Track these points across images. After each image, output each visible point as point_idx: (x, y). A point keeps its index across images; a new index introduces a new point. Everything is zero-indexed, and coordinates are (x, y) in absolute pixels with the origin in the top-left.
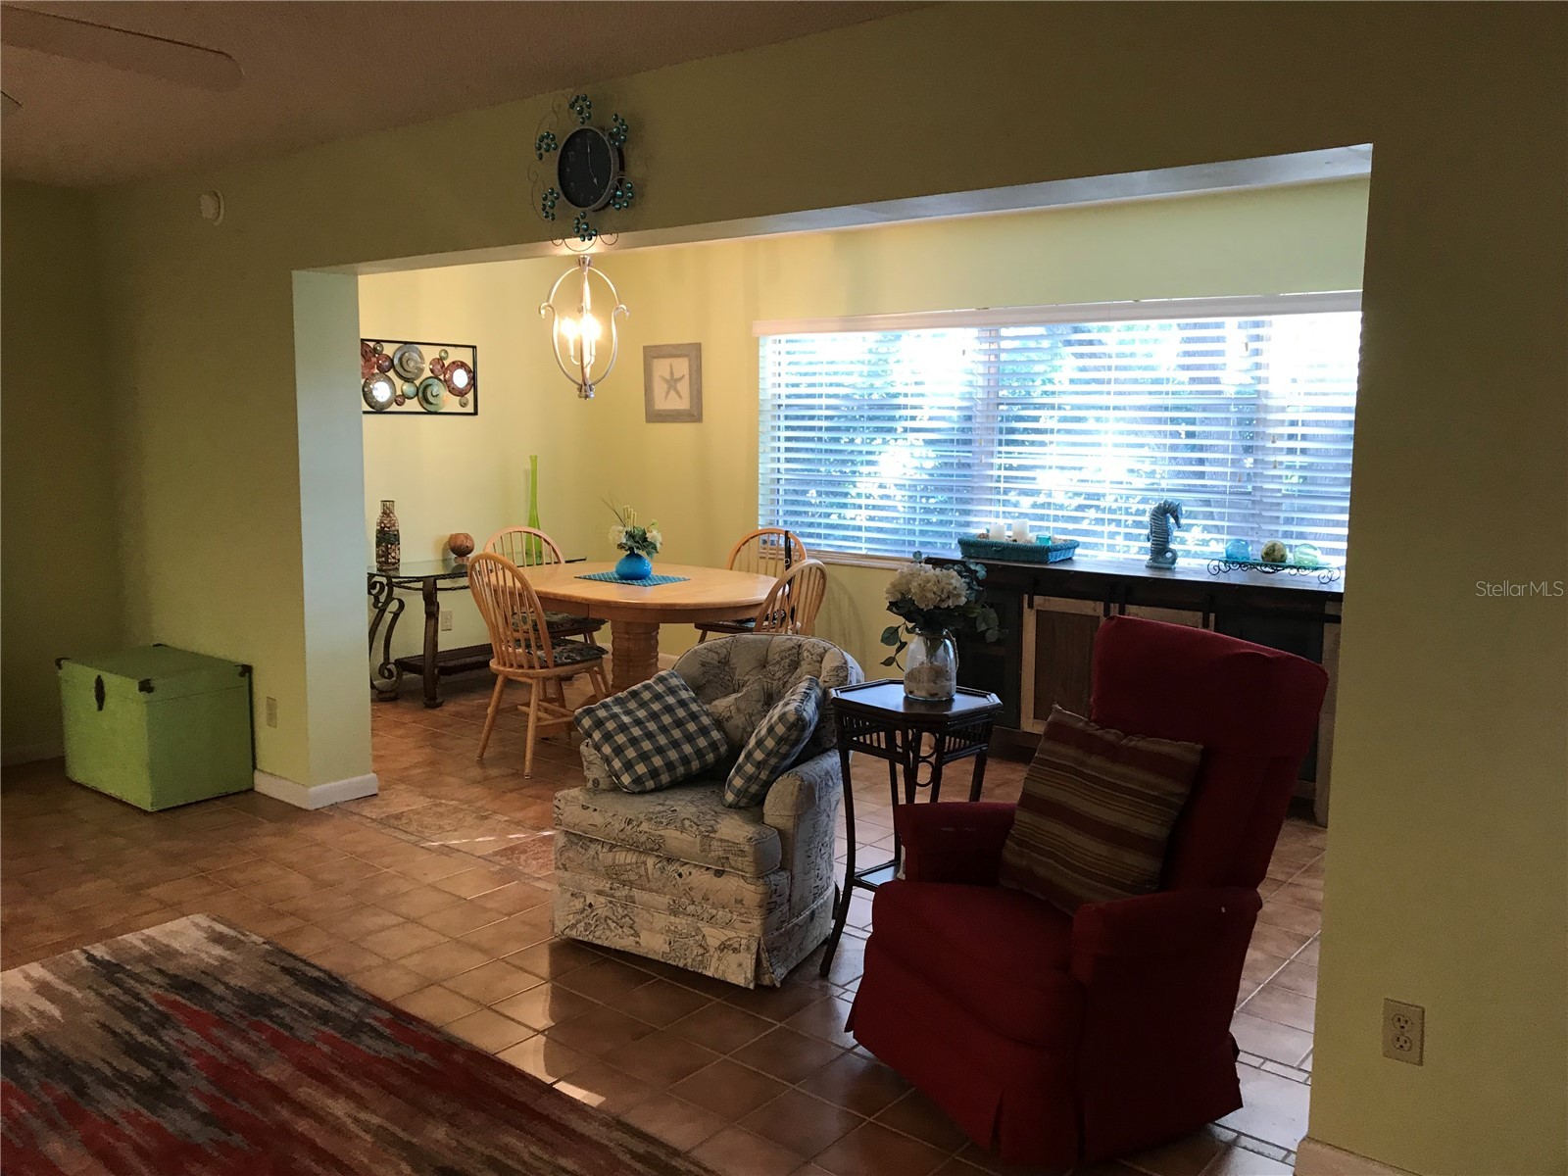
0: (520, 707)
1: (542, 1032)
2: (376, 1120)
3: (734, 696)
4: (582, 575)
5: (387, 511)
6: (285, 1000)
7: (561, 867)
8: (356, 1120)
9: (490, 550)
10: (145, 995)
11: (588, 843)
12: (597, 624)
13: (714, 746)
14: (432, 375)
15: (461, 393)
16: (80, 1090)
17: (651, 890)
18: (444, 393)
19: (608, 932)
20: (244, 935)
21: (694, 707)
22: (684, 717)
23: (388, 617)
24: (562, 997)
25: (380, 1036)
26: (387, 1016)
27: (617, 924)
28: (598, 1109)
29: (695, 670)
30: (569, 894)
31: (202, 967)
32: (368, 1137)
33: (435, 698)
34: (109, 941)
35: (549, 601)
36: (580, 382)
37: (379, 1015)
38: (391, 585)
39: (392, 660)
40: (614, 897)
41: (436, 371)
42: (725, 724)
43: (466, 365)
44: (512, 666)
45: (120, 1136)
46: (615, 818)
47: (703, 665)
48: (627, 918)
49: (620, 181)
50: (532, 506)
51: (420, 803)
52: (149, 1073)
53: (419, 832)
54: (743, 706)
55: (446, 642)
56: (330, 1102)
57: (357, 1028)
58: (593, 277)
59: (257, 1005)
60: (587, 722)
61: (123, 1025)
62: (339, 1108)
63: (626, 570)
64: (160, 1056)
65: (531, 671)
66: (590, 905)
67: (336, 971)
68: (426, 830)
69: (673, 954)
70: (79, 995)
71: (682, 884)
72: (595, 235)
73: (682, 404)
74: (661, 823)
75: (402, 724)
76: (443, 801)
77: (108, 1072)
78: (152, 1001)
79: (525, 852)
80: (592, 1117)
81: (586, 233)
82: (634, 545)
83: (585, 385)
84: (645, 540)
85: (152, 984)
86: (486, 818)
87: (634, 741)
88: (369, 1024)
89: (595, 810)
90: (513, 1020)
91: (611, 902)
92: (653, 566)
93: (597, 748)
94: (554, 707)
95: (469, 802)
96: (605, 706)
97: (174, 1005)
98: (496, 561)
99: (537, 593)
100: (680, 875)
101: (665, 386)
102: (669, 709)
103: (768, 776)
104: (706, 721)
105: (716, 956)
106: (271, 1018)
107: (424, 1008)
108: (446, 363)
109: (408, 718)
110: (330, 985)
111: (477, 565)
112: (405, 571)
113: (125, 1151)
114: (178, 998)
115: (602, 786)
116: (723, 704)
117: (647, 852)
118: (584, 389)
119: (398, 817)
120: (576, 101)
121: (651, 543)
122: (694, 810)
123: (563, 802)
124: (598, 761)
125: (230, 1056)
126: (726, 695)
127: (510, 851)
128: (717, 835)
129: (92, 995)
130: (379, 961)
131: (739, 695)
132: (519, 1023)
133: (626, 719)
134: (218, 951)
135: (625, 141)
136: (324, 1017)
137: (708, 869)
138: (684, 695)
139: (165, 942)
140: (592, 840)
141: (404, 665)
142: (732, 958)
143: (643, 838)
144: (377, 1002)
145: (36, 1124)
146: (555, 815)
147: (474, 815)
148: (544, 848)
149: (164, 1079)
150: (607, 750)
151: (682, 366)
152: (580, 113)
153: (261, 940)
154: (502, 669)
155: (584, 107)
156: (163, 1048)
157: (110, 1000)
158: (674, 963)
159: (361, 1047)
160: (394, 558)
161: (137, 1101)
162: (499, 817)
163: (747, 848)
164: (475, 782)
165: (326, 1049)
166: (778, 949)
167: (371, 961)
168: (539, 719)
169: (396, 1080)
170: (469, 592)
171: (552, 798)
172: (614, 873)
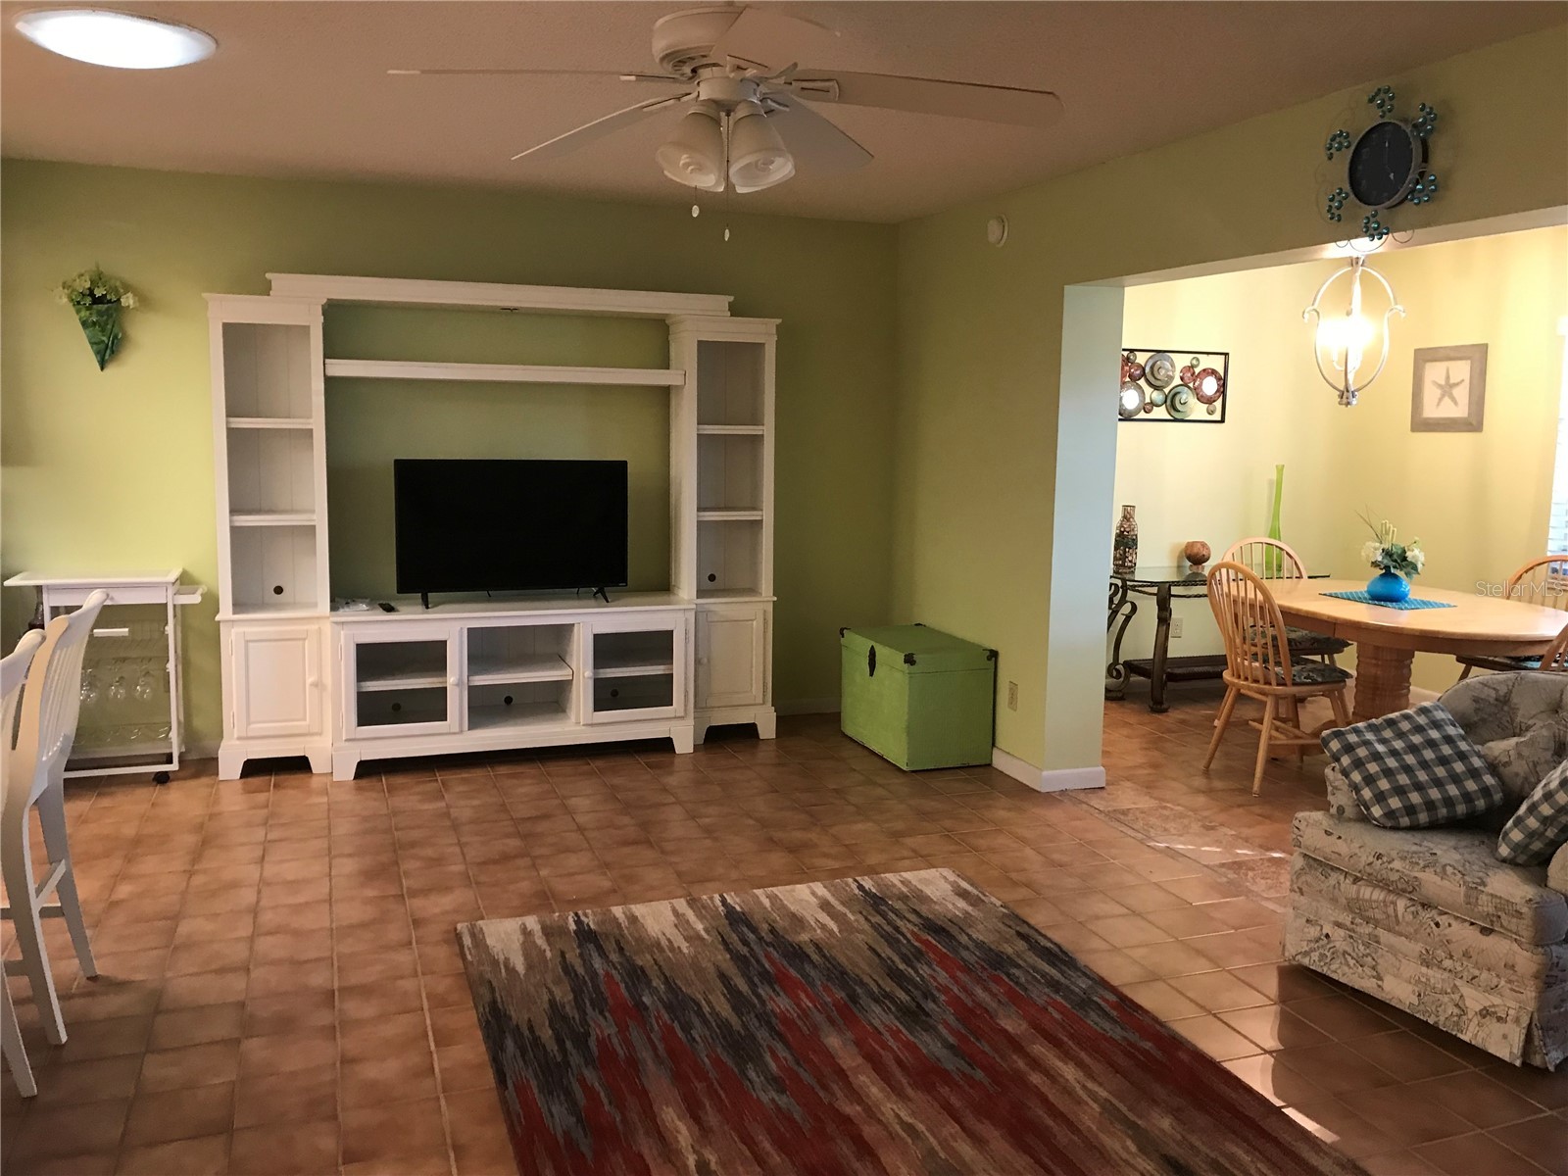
0: (1250, 722)
1: (1270, 1053)
2: (1105, 1094)
3: (1515, 740)
4: (1327, 592)
5: (1128, 515)
6: (1021, 962)
7: (1297, 890)
8: (1084, 1087)
9: (1228, 559)
10: (905, 930)
11: (1329, 871)
12: (1340, 646)
13: (1485, 791)
14: (1181, 383)
15: (1210, 401)
16: (854, 998)
17: (1400, 934)
18: (1192, 401)
19: (1346, 968)
20: (985, 895)
21: (1463, 746)
22: (1450, 755)
23: (1120, 618)
24: (1290, 1024)
25: (1106, 1015)
26: (1112, 998)
27: (1357, 962)
28: (1332, 1146)
29: (1466, 705)
30: (1304, 920)
31: (949, 916)
32: (1095, 1106)
33: (1161, 703)
34: (875, 876)
35: (1292, 617)
36: (1342, 388)
37: (1107, 997)
38: (1125, 588)
39: (1121, 661)
40: (1354, 932)
41: (1186, 378)
42: (1502, 769)
43: (1217, 372)
44: (1246, 679)
45: (885, 1046)
46: (1362, 849)
47: (1476, 700)
48: (1370, 959)
49: (1422, 174)
50: (1274, 516)
51: (1145, 803)
52: (908, 998)
53: (1145, 830)
54: (1526, 752)
55: (1175, 650)
56: (1060, 1064)
57: (1085, 1003)
58: (1365, 277)
59: (996, 961)
60: (1335, 745)
61: (886, 951)
62: (1069, 1073)
63: (1380, 589)
64: (916, 986)
65: (1267, 687)
66: (1327, 936)
67: (1066, 946)
68: (1151, 829)
69: (1422, 1007)
70: (852, 918)
71: (1439, 935)
72: (1387, 234)
73: (1460, 410)
74: (1418, 864)
75: (1127, 724)
76: (1169, 805)
77: (876, 989)
78: (909, 936)
79: (1253, 869)
80: (1326, 1153)
81: (1375, 233)
82: (1391, 564)
83: (1348, 391)
84: (1405, 559)
85: (909, 921)
86: (1212, 828)
87: (1388, 773)
88: (1096, 1003)
89: (1340, 838)
90: (1239, 1033)
91: (1351, 937)
92: (1411, 588)
93: (1345, 773)
94: (1289, 727)
95: (1195, 810)
96: (1357, 731)
97: (926, 943)
98: (1237, 570)
99: (1280, 606)
100: (1437, 925)
101: (1438, 392)
102: (1431, 744)
103: (1557, 835)
104: (1477, 762)
105: (1475, 1021)
106: (1008, 975)
107: (1148, 999)
108: (1197, 370)
109: (1132, 719)
110: (1059, 957)
111: (1217, 574)
112: (1140, 575)
113: (888, 1059)
114: (930, 938)
115: (1346, 814)
116: (1499, 748)
117: (1401, 892)
118: (1345, 395)
119: (1125, 813)
120: (1377, 94)
121: (1411, 563)
122: (1457, 857)
123: (1304, 823)
124: (1345, 788)
125: (973, 1001)
126: (1504, 738)
127: (1238, 866)
128: (1486, 890)
129: (862, 920)
130: (1104, 946)
131: (1522, 739)
132: (1245, 1037)
133: (1380, 748)
134: (962, 904)
135: (1431, 130)
136: (1055, 985)
137: (1472, 924)
138: (1451, 731)
139: (920, 887)
140: (1333, 868)
141: (1132, 667)
142: (1497, 1029)
143: (1394, 877)
144: (1103, 983)
145: (819, 1018)
146: (1294, 836)
147: (1200, 823)
148: (1273, 869)
149: (919, 1006)
150: (1356, 777)
151: (1461, 370)
152: (1380, 106)
153: (998, 903)
154: (1236, 681)
155: (1386, 99)
156: (918, 979)
157: (876, 927)
158: (1422, 1017)
159: (1089, 1022)
160: (1131, 561)
161: (897, 1018)
162: (1225, 830)
163: (1525, 910)
164: (1199, 791)
165: (1057, 1015)
166: (1556, 1030)
167: (1096, 943)
168: (1271, 738)
169: (1121, 1060)
170: (1206, 600)
171: (1292, 817)
172: (1355, 907)
